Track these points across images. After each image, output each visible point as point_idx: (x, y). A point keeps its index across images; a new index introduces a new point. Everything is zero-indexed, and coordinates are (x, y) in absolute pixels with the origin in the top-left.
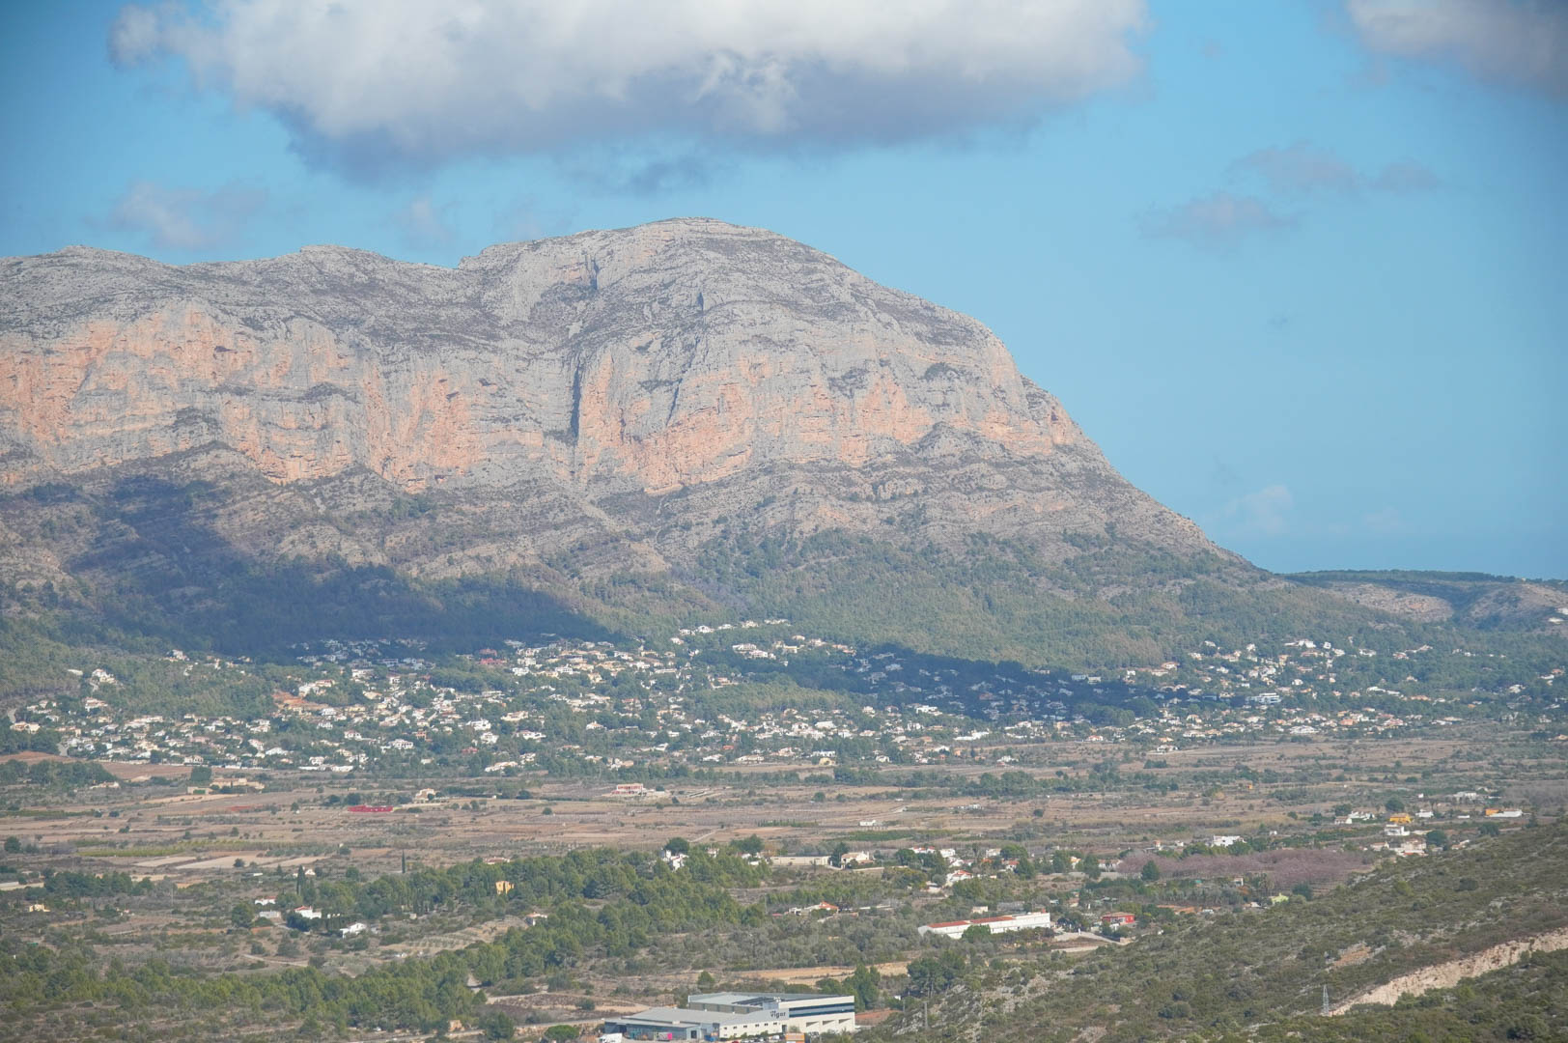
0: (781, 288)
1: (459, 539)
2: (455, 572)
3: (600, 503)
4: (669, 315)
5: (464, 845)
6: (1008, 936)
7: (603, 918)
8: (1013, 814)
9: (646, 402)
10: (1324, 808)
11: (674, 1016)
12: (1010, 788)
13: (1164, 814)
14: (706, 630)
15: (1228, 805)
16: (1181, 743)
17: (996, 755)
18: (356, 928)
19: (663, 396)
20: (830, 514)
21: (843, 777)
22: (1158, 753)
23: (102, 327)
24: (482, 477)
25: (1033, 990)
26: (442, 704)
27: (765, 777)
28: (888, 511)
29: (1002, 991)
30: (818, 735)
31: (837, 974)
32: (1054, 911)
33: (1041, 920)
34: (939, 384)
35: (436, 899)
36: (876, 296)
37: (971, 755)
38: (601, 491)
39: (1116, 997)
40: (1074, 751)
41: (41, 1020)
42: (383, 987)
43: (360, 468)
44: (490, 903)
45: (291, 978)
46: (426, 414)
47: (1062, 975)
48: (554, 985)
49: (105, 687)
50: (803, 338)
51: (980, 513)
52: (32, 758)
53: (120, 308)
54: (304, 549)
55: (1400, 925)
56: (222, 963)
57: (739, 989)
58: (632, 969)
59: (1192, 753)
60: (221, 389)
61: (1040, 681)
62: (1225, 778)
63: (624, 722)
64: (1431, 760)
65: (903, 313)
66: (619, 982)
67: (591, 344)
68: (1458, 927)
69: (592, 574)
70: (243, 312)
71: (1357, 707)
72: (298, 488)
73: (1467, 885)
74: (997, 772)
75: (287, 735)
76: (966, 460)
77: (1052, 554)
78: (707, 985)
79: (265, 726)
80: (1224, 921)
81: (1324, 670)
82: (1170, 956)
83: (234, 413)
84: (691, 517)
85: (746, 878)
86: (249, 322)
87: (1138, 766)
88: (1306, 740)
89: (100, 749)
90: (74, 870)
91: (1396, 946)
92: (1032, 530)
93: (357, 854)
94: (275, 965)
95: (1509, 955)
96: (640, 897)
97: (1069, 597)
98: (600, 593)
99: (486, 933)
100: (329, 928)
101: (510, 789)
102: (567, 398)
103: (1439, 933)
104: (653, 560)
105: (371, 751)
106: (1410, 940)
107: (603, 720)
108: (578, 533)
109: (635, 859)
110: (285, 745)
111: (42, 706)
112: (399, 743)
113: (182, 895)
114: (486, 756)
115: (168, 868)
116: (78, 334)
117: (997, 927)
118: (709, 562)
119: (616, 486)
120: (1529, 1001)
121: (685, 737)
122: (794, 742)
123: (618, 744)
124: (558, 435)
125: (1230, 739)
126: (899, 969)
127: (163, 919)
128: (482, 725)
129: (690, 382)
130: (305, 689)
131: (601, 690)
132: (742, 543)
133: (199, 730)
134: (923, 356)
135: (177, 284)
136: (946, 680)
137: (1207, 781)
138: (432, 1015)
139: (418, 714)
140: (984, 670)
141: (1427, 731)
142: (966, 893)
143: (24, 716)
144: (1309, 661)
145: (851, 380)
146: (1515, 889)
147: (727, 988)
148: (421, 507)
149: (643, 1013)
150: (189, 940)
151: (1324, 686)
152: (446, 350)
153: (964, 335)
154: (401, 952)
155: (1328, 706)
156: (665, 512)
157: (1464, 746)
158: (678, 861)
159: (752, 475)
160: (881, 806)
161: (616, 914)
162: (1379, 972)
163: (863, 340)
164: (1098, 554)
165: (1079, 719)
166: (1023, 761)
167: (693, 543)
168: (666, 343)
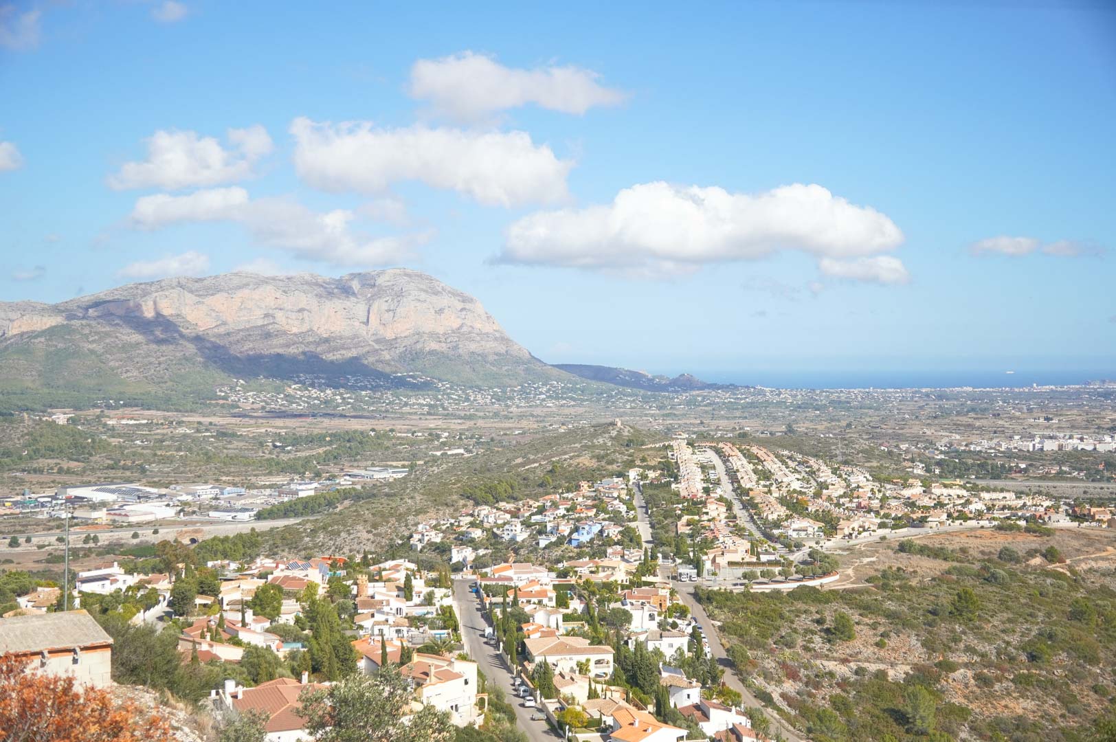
0: (424, 287)
1: (336, 349)
2: (335, 358)
3: (374, 341)
4: (393, 293)
5: (326, 428)
6: (452, 455)
7: (349, 448)
8: (469, 424)
9: (387, 314)
10: (547, 424)
11: (363, 472)
12: (470, 418)
13: (507, 425)
14: (399, 375)
15: (523, 423)
16: (518, 407)
17: (470, 409)
18: (289, 448)
19: (391, 314)
20: (433, 346)
21: (429, 414)
22: (511, 409)
23: (246, 291)
24: (343, 333)
26: (328, 392)
27: (409, 413)
28: (449, 345)
29: (435, 468)
30: (425, 403)
31: (406, 463)
32: (465, 449)
33: (461, 451)
34: (464, 313)
35: (311, 442)
36: (449, 289)
37: (464, 410)
38: (374, 338)
39: (461, 470)
40: (490, 408)
41: (204, 467)
42: (291, 463)
43: (311, 330)
44: (323, 443)
45: (268, 460)
46: (329, 316)
48: (335, 464)
49: (242, 384)
50: (428, 300)
51: (473, 347)
52: (221, 402)
53: (251, 287)
54: (296, 351)
56: (254, 455)
57: (381, 466)
58: (355, 460)
59: (520, 410)
60: (276, 309)
61: (485, 390)
62: (526, 416)
63: (375, 398)
64: (579, 412)
65: (454, 294)
66: (351, 464)
67: (374, 300)
68: (544, 454)
70: (284, 289)
71: (565, 399)
72: (295, 335)
73: (549, 444)
74: (468, 413)
75: (288, 398)
76: (470, 333)
77: (491, 358)
78: (373, 465)
79: (282, 396)
81: (558, 390)
83: (279, 315)
84: (397, 345)
85: (389, 439)
86: (284, 291)
87: (506, 413)
88: (550, 407)
89: (239, 400)
90: (224, 431)
91: (529, 458)
92: (486, 351)
93: (298, 429)
94: (267, 456)
96: (361, 442)
97: (495, 369)
98: (373, 364)
99: (321, 451)
100: (283, 448)
102: (366, 314)
103: (539, 455)
104: (386, 356)
105: (308, 403)
106: (532, 457)
107: (369, 397)
108: (367, 349)
109: (362, 433)
110: (287, 401)
111: (226, 389)
112: (316, 401)
113: (250, 438)
114: (338, 406)
115: (249, 431)
116: (240, 294)
117: (449, 453)
118: (402, 357)
119: (378, 337)
121: (390, 402)
122: (418, 404)
123: (373, 403)
124: (363, 323)
125: (531, 406)
126: (422, 462)
127: (241, 444)
128: (338, 397)
129: (398, 310)
130: (293, 387)
131: (370, 389)
132: (410, 353)
133: (265, 396)
135: (266, 281)
136: (461, 389)
137: (521, 417)
138: (302, 470)
139: (322, 394)
141: (580, 405)
142: (444, 444)
143: (221, 391)
144: (555, 387)
145: (440, 311)
146: (560, 445)
147: (378, 466)
148: (327, 340)
149: (356, 471)
150: (248, 449)
151: (558, 394)
152: (335, 300)
153: (471, 301)
154: (299, 454)
155: (557, 398)
156: (391, 344)
157: (588, 409)
158: (372, 434)
159: (414, 335)
160: (435, 421)
161: (353, 447)
162: (523, 464)
163: (444, 301)
164: (503, 358)
165: (493, 400)
166: (477, 410)
167: (397, 352)
168: (393, 300)
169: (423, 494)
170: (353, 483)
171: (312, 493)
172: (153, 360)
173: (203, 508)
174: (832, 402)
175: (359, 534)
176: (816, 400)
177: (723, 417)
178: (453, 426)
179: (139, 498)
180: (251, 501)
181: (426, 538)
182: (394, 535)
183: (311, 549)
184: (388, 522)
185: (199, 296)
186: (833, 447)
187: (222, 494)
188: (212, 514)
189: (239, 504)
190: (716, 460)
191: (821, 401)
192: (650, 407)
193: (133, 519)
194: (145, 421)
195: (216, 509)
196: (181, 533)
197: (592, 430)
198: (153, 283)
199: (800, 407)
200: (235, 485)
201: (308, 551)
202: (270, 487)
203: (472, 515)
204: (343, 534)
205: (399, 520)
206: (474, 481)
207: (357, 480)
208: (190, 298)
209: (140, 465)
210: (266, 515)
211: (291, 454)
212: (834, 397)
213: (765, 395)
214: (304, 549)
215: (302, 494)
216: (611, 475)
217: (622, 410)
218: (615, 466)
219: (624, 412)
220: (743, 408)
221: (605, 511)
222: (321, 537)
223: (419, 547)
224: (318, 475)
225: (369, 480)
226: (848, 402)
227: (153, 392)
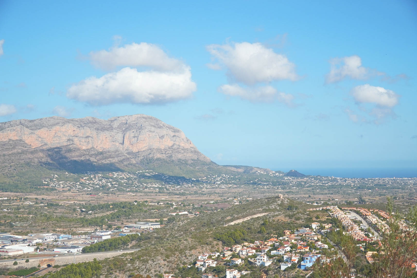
0: (153, 124)
1: (106, 158)
2: (106, 162)
3: (127, 153)
4: (137, 127)
5: (106, 201)
6: (182, 215)
7: (125, 211)
8: (183, 198)
9: (133, 139)
10: (225, 198)
11: (135, 225)
12: (183, 194)
13: (204, 198)
14: (141, 171)
15: (213, 197)
16: (207, 188)
17: (181, 190)
18: (90, 212)
19: (136, 139)
20: (159, 156)
21: (159, 192)
22: (203, 190)
23: (58, 127)
24: (110, 149)
25: (184, 222)
26: (103, 181)
27: (149, 192)
28: (167, 155)
29: (180, 222)
30: (156, 186)
31: (158, 220)
32: (188, 211)
33: (186, 213)
34: (174, 138)
35: (102, 208)
36: (166, 125)
37: (178, 190)
38: (127, 151)
39: (196, 223)
40: (192, 189)
41: (46, 223)
42: (94, 220)
43: (93, 148)
44: (109, 209)
45: (81, 219)
46: (103, 140)
47: (189, 220)
48: (118, 220)
49: (56, 177)
50: (156, 131)
51: (180, 156)
52: (46, 187)
53: (60, 125)
54: (85, 159)
55: (235, 214)
56: (71, 216)
57: (144, 222)
58: (129, 218)
59: (208, 190)
60: (74, 136)
61: (187, 179)
62: (212, 193)
63: (129, 184)
64: (240, 191)
65: (169, 128)
66: (127, 220)
67: (126, 131)
68: (242, 214)
69: (125, 163)
70: (77, 125)
71: (230, 184)
72: (84, 150)
73: (244, 208)
74: (181, 192)
75: (82, 185)
76: (178, 149)
77: (190, 162)
78: (139, 221)
79: (79, 183)
80: (211, 213)
81: (226, 179)
82: (204, 218)
83: (76, 140)
84: (139, 155)
85: (145, 206)
86: (78, 127)
87: (201, 192)
88: (224, 188)
89: (56, 186)
90: (51, 203)
91: (234, 217)
92: (187, 159)
93: (91, 201)
94: (79, 217)
95: (249, 218)
96: (130, 208)
97: (192, 168)
98: (126, 166)
99: (108, 213)
100: (86, 212)
101: (113, 193)
102: (122, 139)
103: (240, 215)
104: (134, 161)
105: (93, 187)
106: (236, 216)
107: (126, 184)
108: (123, 157)
109: (130, 203)
110: (81, 186)
111: (47, 180)
112: (97, 186)
113: (66, 207)
114: (109, 188)
115: (64, 203)
116: (54, 128)
117: (180, 214)
118: (142, 162)
119: (129, 151)
120: (251, 224)
121: (137, 186)
122: (153, 187)
123: (128, 187)
124: (121, 144)
125: (213, 188)
126: (167, 219)
127: (63, 210)
128: (109, 184)
129: (140, 137)
130: (84, 178)
131: (126, 179)
132: (146, 159)
133: (69, 184)
134: (172, 134)
135: (68, 121)
136: (174, 179)
137: (210, 194)
138: (101, 224)
139: (100, 182)
140: (180, 178)
141: (240, 187)
142: (176, 209)
143: (45, 181)
144: (224, 177)
145: (162, 137)
146: (250, 209)
147: (142, 221)
148: (101, 153)
149: (130, 225)
150: (67, 213)
151: (226, 181)
152: (106, 131)
153: (178, 131)
154: (97, 215)
155: (226, 184)
156: (135, 155)
157: (245, 190)
158: (136, 204)
159: (148, 150)
160: (165, 196)
161: (127, 211)
162: (232, 220)
163: (164, 132)
164: (196, 162)
165: (193, 185)
166: (185, 191)
167: (139, 159)
168: (137, 131)
169: (192, 238)
170: (131, 231)
171: (109, 237)
172: (6, 164)
173: (50, 247)
174: (376, 185)
175: (159, 262)
176: (367, 184)
177: (318, 194)
178: (174, 199)
179: (12, 241)
180: (76, 242)
181: (207, 264)
182: (179, 262)
183: (132, 270)
184: (175, 254)
185: (32, 129)
186: (403, 210)
187: (59, 238)
188: (56, 250)
189: (70, 244)
190: (359, 218)
191: (370, 184)
192: (278, 188)
193: (11, 254)
194: (6, 198)
195: (57, 247)
196: (42, 262)
197: (266, 200)
198: (6, 123)
199: (359, 188)
200: (65, 233)
201: (131, 272)
202: (85, 234)
203: (231, 250)
204: (149, 262)
205: (181, 253)
206: (219, 230)
207: (132, 229)
208: (27, 131)
209: (10, 223)
210: (88, 250)
211: (91, 215)
212: (376, 182)
213: (338, 182)
214: (129, 271)
215: (104, 238)
216: (301, 226)
217: (263, 190)
218: (301, 221)
219: (264, 191)
220: (328, 188)
221: (316, 248)
222: (137, 263)
223: (203, 269)
224: (110, 227)
225: (138, 229)
226: (385, 185)
227: (8, 183)
